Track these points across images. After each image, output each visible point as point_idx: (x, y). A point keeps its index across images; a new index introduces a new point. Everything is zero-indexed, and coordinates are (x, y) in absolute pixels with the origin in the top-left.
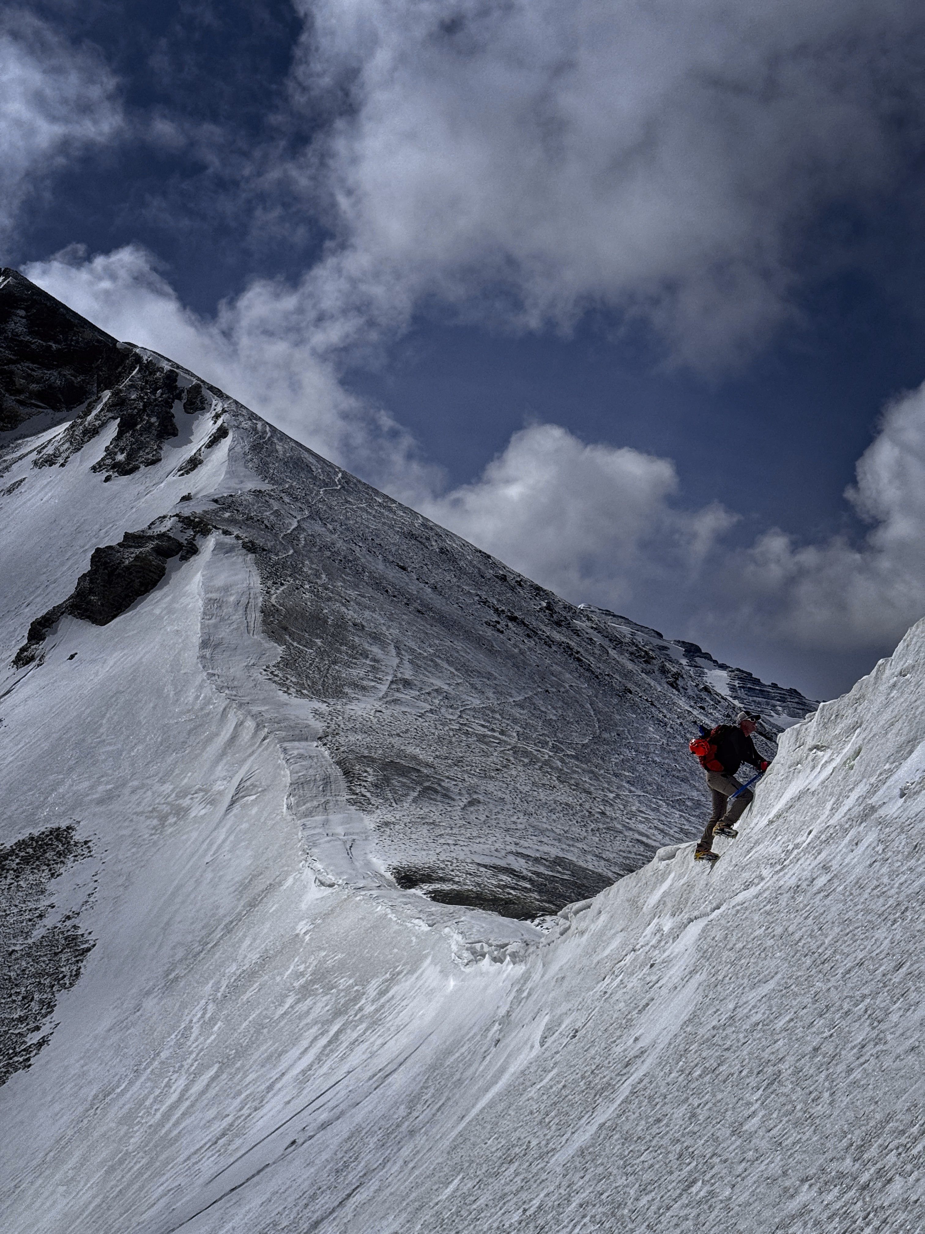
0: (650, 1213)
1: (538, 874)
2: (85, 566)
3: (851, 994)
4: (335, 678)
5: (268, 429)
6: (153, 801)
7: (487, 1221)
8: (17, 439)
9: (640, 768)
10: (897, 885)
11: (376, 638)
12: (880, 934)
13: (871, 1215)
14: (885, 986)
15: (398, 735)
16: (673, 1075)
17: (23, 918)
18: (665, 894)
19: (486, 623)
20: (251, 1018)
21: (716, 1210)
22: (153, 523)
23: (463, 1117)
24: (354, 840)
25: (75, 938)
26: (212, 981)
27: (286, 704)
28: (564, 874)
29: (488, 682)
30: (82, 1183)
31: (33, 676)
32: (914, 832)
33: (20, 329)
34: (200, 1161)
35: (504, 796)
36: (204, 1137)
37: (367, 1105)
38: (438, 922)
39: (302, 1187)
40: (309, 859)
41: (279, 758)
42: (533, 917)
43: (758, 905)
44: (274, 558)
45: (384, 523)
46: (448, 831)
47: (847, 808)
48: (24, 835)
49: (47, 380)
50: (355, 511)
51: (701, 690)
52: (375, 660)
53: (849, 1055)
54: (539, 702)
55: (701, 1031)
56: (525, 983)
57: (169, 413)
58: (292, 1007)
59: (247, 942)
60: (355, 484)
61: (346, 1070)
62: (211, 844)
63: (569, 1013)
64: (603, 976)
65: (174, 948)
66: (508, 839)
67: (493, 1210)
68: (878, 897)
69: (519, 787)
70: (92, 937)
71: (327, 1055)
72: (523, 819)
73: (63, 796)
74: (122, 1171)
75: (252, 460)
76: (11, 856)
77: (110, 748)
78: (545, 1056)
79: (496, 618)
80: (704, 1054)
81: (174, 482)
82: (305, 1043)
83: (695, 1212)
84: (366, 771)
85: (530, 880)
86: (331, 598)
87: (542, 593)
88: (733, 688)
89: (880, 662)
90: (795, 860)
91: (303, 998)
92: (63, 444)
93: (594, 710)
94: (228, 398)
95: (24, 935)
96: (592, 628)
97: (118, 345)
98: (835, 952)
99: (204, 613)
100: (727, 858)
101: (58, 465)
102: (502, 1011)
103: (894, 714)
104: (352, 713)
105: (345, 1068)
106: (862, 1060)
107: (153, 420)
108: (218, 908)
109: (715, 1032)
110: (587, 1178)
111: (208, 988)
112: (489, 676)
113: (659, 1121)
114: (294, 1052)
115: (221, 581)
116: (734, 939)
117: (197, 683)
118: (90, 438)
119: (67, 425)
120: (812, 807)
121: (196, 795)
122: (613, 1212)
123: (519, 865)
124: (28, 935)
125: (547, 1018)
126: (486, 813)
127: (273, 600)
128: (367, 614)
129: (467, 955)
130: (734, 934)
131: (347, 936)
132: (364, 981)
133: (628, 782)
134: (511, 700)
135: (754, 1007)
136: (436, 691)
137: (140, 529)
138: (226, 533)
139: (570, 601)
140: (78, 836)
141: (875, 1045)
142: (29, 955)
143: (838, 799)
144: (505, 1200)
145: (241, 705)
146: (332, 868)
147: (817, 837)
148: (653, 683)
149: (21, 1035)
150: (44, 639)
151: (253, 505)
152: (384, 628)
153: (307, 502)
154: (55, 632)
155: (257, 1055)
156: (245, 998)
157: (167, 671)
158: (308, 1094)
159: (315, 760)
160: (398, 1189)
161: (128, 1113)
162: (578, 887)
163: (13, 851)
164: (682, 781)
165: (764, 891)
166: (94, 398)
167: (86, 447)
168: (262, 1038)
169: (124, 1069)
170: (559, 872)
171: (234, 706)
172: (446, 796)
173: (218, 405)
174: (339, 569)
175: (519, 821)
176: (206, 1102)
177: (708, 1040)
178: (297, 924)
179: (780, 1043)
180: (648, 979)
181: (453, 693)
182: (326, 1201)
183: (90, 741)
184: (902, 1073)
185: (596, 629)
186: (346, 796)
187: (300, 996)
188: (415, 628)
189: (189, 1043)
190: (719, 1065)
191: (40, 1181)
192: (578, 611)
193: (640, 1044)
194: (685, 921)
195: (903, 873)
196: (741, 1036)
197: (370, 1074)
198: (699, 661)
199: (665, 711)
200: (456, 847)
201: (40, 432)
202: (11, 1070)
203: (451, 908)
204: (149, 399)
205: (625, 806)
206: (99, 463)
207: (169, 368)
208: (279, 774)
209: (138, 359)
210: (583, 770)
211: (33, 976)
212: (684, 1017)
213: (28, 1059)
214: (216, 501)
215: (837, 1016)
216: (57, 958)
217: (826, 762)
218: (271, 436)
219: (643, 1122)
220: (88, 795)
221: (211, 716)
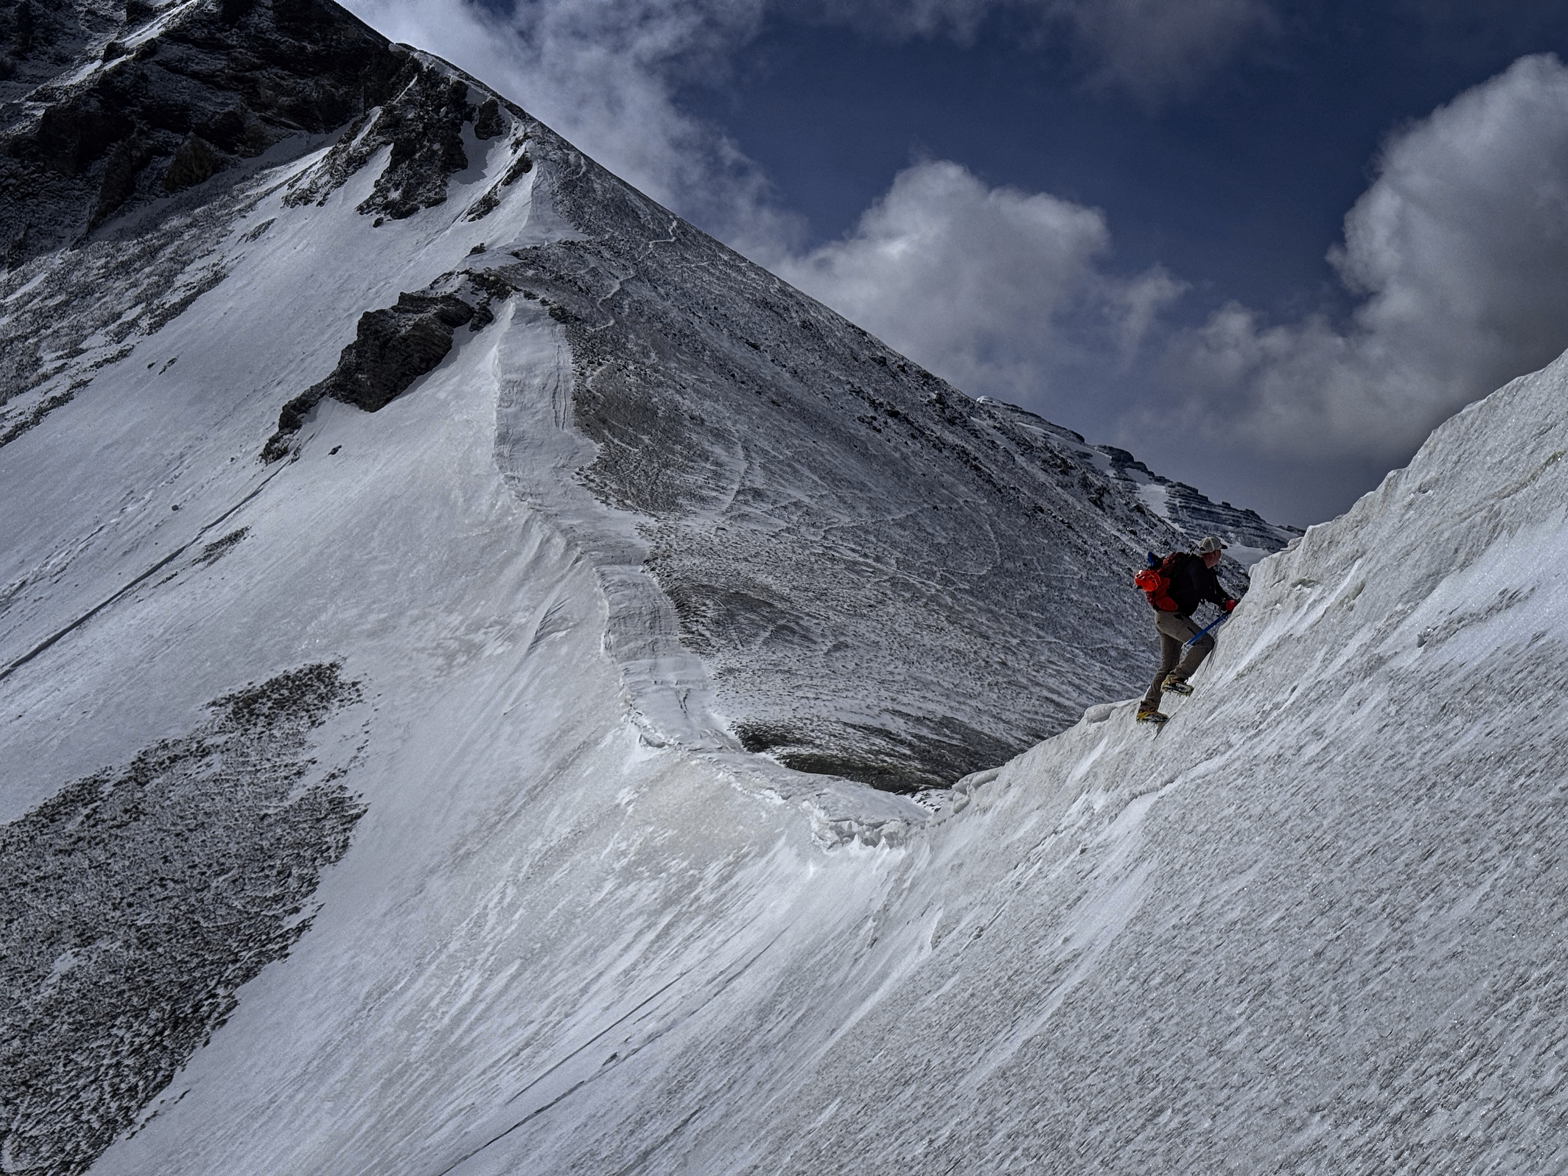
0: (1103, 1147)
1: (920, 738)
2: (351, 335)
3: (1363, 887)
4: (666, 486)
5: (583, 161)
6: (439, 634)
7: (880, 1153)
8: (263, 168)
9: (1052, 607)
10: (1418, 755)
11: (720, 435)
12: (1398, 815)
13: (1406, 1154)
14: (1409, 879)
15: (746, 560)
16: (1121, 983)
17: (277, 775)
18: (1096, 764)
19: (859, 418)
20: (560, 906)
21: (1193, 1145)
22: (436, 282)
23: (834, 1030)
24: (689, 690)
25: (342, 801)
26: (512, 859)
27: (605, 517)
28: (953, 738)
29: (860, 495)
30: (353, 1099)
31: (286, 474)
32: (1439, 689)
33: (266, 24)
34: (498, 1075)
35: (878, 639)
36: (503, 1048)
37: (706, 1014)
38: (794, 794)
39: (624, 1111)
40: (633, 712)
41: (595, 585)
42: (914, 791)
43: (1225, 778)
44: (590, 330)
45: (731, 288)
46: (808, 681)
47: (1346, 658)
48: (278, 673)
49: (300, 92)
50: (694, 272)
51: (1132, 511)
52: (717, 464)
53: (1363, 962)
54: (925, 521)
55: (1158, 931)
56: (906, 871)
57: (457, 138)
58: (611, 893)
59: (555, 812)
60: (694, 235)
61: (679, 972)
62: (510, 690)
63: (970, 907)
64: (1015, 863)
65: (465, 816)
66: (884, 694)
67: (886, 1141)
68: (1394, 770)
69: (898, 629)
70: (363, 801)
71: (655, 953)
72: (902, 668)
73: (326, 625)
74: (402, 1085)
75: (562, 202)
76: (262, 698)
77: (381, 567)
78: (941, 958)
79: (872, 413)
80: (1164, 958)
81: (464, 229)
82: (627, 938)
83: (1164, 1147)
84: (705, 605)
85: (910, 745)
86: (662, 383)
87: (931, 382)
88: (1173, 509)
89: (1391, 474)
90: (1274, 724)
91: (626, 882)
92: (321, 176)
93: (995, 533)
94: (532, 119)
95: (279, 796)
96: (995, 427)
97: (390, 47)
98: (1337, 836)
99: (502, 399)
100: (1180, 720)
101: (315, 203)
102: (878, 905)
103: (1409, 542)
104: (688, 530)
105: (678, 969)
106: (1381, 969)
107: (436, 146)
108: (518, 769)
109: (1175, 933)
110: (1013, 1104)
111: (507, 867)
112: (862, 487)
113: (1107, 1037)
114: (615, 948)
115: (522, 357)
116: (1194, 818)
117: (492, 488)
118: (356, 169)
119: (326, 151)
120: (1297, 657)
121: (490, 629)
122: (1053, 1145)
123: (897, 725)
124: (283, 796)
125: (940, 915)
126: (856, 660)
127: (589, 384)
128: (708, 404)
129: (831, 836)
130: (1194, 813)
131: (680, 809)
132: (701, 864)
133: (1036, 625)
134: (890, 518)
135: (1228, 902)
136: (795, 504)
137: (420, 289)
138: (529, 296)
139: (967, 393)
140: (344, 676)
141: (1398, 950)
142: (285, 820)
143: (1332, 648)
144: (902, 1129)
145: (547, 517)
146: (662, 724)
147: (1305, 695)
148: (1071, 500)
149: (276, 917)
150: (299, 427)
151: (564, 260)
152: (729, 423)
153: (633, 258)
154: (314, 419)
155: (568, 950)
156: (553, 880)
157: (454, 472)
158: (633, 998)
159: (641, 589)
160: (752, 1114)
161: (409, 1015)
162: (970, 755)
163: (264, 692)
164: (1105, 624)
165: (1234, 761)
166: (361, 116)
167: (350, 180)
168: (573, 929)
169: (403, 963)
170: (947, 736)
171: (539, 518)
172: (805, 637)
173: (518, 129)
174: (672, 346)
175: (896, 671)
176: (504, 1005)
177: (1167, 941)
178: (617, 791)
179: (1268, 947)
180: (1079, 867)
181: (816, 507)
182: (659, 1128)
183: (357, 557)
184: (1442, 982)
185: (999, 429)
186: (679, 635)
187: (620, 880)
188: (768, 424)
189: (483, 934)
190: (1185, 971)
191: (300, 1096)
192: (977, 405)
193: (1071, 947)
194: (1127, 797)
195: (1427, 740)
196: (1213, 937)
197: (709, 976)
198: (1131, 472)
199: (1085, 536)
200: (817, 702)
201: (292, 160)
202: (264, 960)
203: (811, 777)
204: (431, 119)
205: (1031, 655)
206: (367, 202)
207: (456, 78)
208: (596, 605)
209: (416, 66)
210: (980, 609)
211: (291, 846)
212: (1130, 914)
213: (285, 947)
214: (516, 255)
215: (1347, 914)
216: (319, 826)
217: (1315, 601)
218: (588, 171)
219: (1086, 1039)
220: (356, 625)
221: (509, 530)
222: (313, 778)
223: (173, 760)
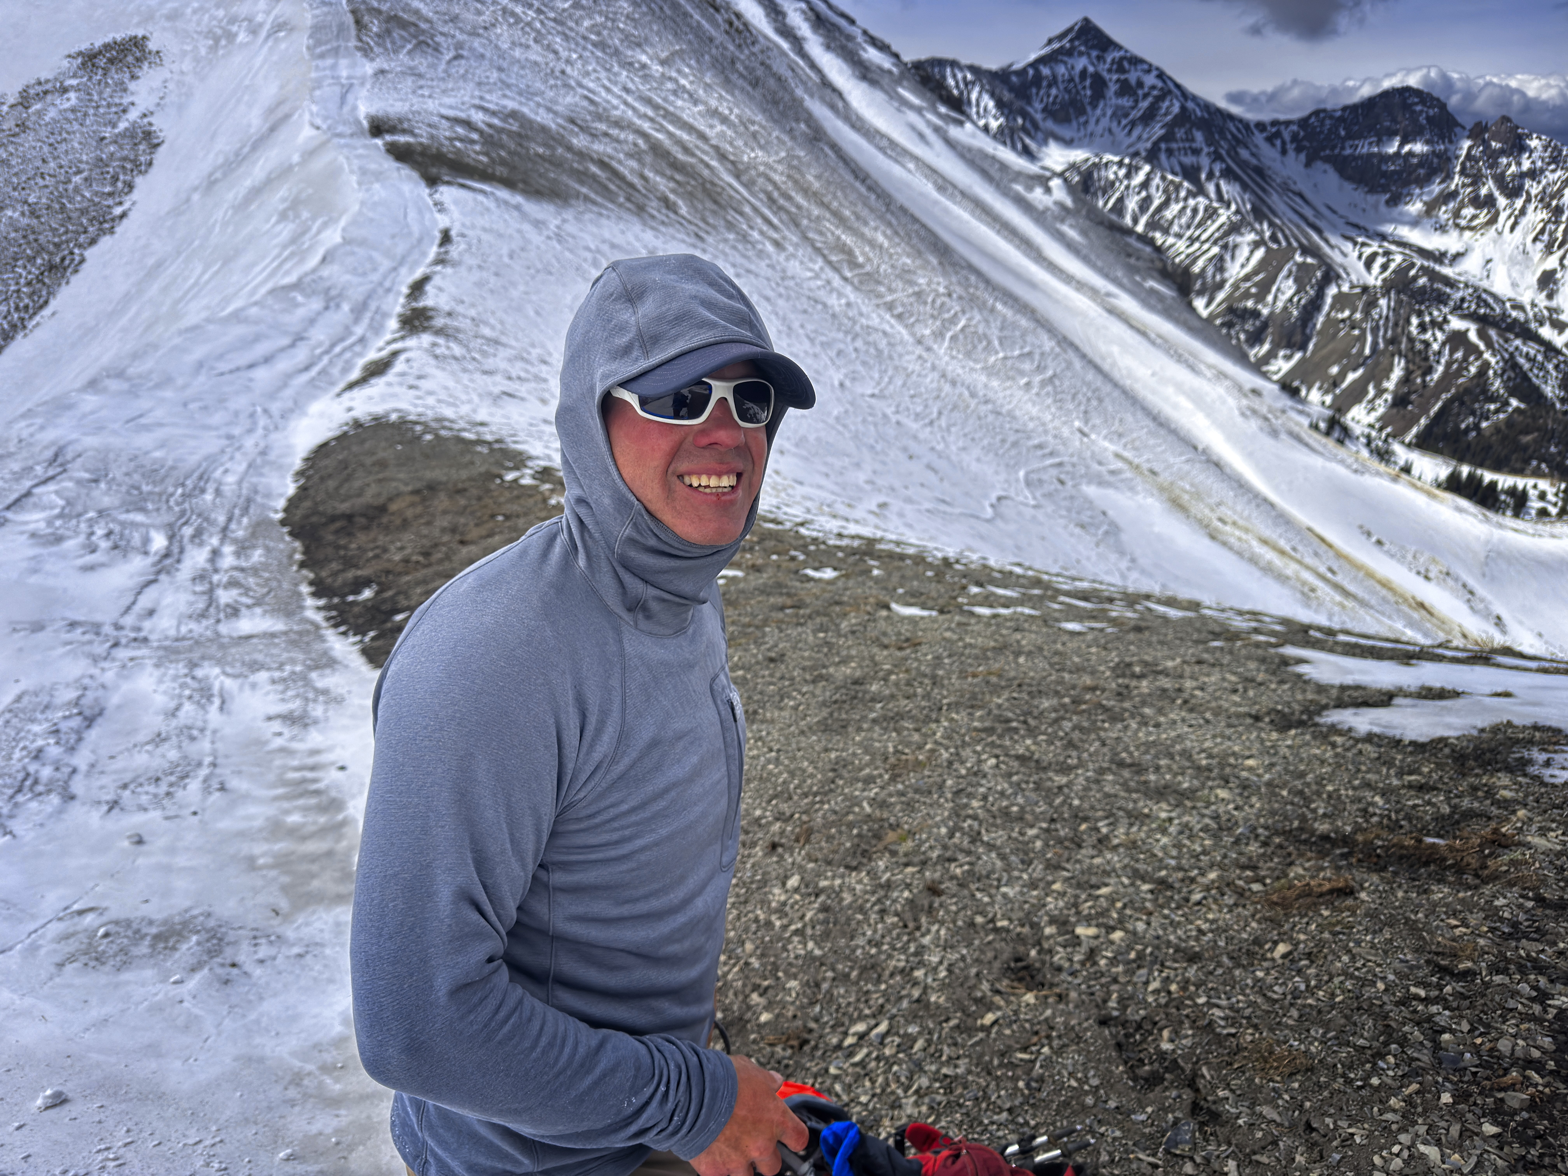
1: (490, 126)
6: (210, 22)
17: (111, 110)
24: (352, 85)
25: (150, 133)
28: (514, 125)
35: (485, 52)
40: (311, 100)
46: (429, 83)
62: (249, 70)
65: (217, 154)
66: (476, 92)
70: (162, 135)
72: (495, 74)
76: (99, 55)
84: (373, 22)
85: (480, 132)
95: (112, 125)
108: (250, 126)
121: (242, 24)
126: (466, 68)
131: (318, 175)
142: (116, 142)
146: (324, 111)
149: (109, 206)
163: (101, 51)
170: (510, 124)
172: (436, 50)
175: (491, 76)
178: (292, 155)
200: (429, 99)
202: (101, 233)
205: (583, 66)
208: (304, 16)
210: (558, 32)
211: (119, 160)
213: (113, 227)
216: (136, 148)
220: (158, 10)
222: (133, 115)
223: (46, 93)
